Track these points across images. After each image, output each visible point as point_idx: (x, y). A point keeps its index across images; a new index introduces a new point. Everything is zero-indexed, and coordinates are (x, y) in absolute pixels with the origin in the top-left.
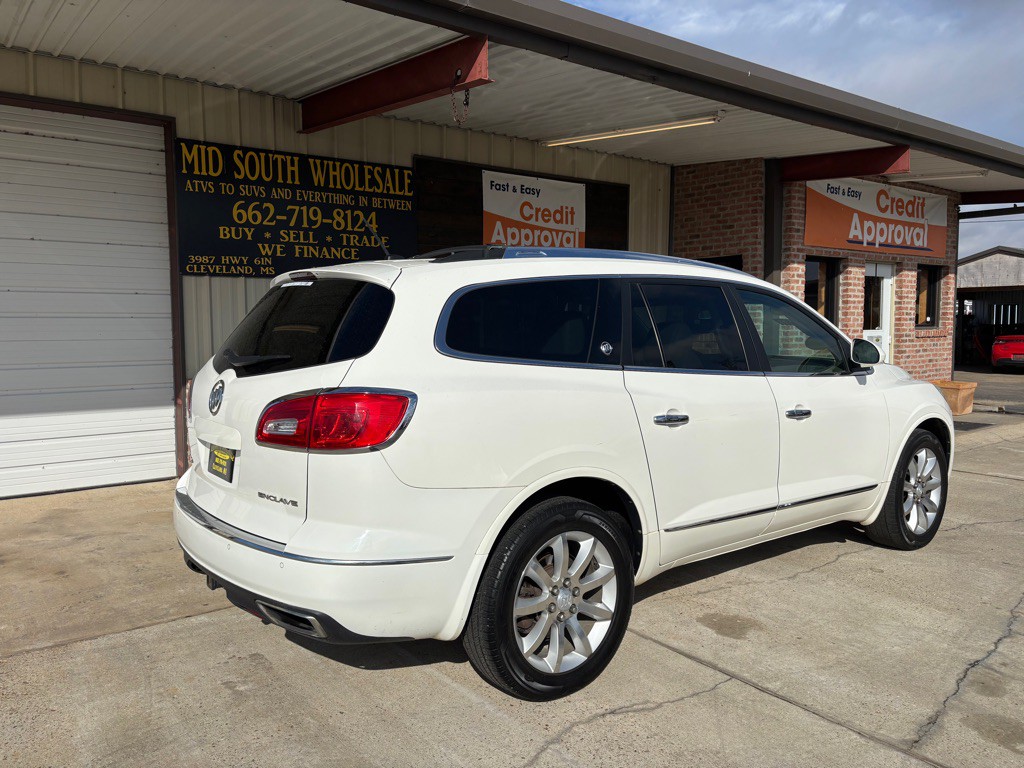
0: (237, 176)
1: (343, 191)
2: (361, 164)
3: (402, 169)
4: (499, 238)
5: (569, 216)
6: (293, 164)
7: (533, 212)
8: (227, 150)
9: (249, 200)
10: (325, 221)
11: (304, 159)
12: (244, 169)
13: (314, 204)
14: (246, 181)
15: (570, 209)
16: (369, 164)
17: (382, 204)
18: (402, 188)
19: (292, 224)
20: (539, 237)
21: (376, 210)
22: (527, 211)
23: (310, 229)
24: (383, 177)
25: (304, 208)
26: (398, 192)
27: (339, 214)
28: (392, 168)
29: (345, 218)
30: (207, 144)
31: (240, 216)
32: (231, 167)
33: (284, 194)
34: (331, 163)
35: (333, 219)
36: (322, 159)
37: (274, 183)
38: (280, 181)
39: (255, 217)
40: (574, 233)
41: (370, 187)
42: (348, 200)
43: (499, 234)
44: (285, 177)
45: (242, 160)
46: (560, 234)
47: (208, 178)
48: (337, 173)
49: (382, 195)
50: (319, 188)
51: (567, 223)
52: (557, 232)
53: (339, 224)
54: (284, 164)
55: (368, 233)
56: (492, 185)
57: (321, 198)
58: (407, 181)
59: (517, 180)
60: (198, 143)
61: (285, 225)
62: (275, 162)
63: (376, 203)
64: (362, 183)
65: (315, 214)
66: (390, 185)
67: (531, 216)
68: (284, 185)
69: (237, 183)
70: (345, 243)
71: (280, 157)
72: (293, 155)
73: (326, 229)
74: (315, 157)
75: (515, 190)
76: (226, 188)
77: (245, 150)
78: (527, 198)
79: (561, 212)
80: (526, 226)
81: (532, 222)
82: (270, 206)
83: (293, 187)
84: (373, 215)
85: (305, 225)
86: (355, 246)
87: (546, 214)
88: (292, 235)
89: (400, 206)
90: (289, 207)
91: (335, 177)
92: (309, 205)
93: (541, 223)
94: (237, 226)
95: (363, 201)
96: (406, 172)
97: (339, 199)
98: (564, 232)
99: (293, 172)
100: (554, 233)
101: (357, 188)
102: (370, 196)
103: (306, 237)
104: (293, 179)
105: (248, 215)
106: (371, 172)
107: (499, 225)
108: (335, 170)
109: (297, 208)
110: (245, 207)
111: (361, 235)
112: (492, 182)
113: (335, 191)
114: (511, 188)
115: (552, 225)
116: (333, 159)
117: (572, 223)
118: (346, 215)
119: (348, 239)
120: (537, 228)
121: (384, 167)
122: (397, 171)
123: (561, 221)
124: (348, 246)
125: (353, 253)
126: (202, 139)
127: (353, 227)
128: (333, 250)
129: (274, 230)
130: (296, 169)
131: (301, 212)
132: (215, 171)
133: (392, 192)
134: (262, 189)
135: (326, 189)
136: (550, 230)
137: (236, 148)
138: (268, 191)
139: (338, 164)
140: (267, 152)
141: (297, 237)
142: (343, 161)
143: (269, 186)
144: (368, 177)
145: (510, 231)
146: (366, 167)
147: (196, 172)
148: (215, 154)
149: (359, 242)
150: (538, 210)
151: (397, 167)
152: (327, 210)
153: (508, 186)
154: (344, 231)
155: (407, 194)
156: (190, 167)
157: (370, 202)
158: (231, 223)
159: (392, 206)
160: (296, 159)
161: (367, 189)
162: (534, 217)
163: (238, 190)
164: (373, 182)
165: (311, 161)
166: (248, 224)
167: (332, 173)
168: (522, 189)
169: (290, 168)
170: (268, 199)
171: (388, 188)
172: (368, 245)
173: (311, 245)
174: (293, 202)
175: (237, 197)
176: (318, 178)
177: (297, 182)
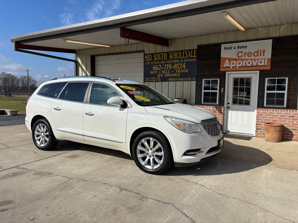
0: (154, 60)
1: (177, 59)
2: (182, 51)
3: (193, 50)
4: (227, 65)
5: (262, 53)
6: (165, 55)
7: (243, 54)
8: (152, 54)
9: (156, 65)
10: (172, 67)
11: (168, 53)
12: (155, 58)
13: (170, 63)
14: (156, 61)
15: (262, 50)
16: (184, 51)
17: (187, 60)
18: (193, 55)
19: (165, 69)
20: (246, 63)
21: (185, 62)
22: (240, 55)
23: (168, 70)
24: (188, 53)
25: (167, 65)
26: (192, 57)
27: (175, 65)
28: (190, 50)
29: (177, 66)
30: (149, 54)
31: (154, 69)
32: (153, 58)
33: (163, 62)
34: (174, 53)
35: (174, 66)
36: (172, 52)
37: (161, 60)
38: (163, 59)
39: (157, 68)
40: (265, 59)
41: (184, 57)
42: (178, 61)
43: (227, 64)
44: (164, 59)
45: (155, 56)
46: (257, 60)
47: (149, 61)
48: (176, 55)
49: (187, 58)
50: (171, 59)
51: (261, 55)
52: (255, 60)
53: (175, 68)
54: (164, 55)
55: (183, 69)
56: (225, 48)
57: (171, 62)
58: (195, 53)
59: (236, 45)
60: (148, 54)
61: (163, 69)
62: (162, 55)
63: (185, 60)
64: (182, 56)
65: (170, 66)
66: (190, 55)
67: (242, 56)
68: (164, 60)
69: (154, 61)
70: (177, 72)
71: (163, 54)
72: (165, 53)
73: (172, 69)
74: (170, 52)
75: (235, 48)
76: (152, 63)
77: (156, 54)
78: (240, 50)
79: (258, 52)
80: (239, 60)
81: (243, 58)
82: (160, 65)
83: (165, 60)
84: (184, 64)
85: (167, 69)
86: (179, 73)
87: (250, 54)
88: (164, 72)
89: (192, 60)
90: (164, 65)
91: (175, 56)
92: (168, 64)
93: (247, 57)
94: (154, 71)
95: (182, 60)
96: (195, 51)
97: (176, 61)
98: (258, 59)
99: (165, 57)
100: (253, 61)
101: (181, 58)
102: (183, 59)
103: (168, 72)
104: (165, 59)
105: (156, 68)
106: (184, 53)
107: (227, 61)
108: (175, 54)
109: (166, 65)
110: (155, 67)
111: (181, 70)
112: (225, 47)
113: (175, 59)
114: (233, 48)
115: (252, 57)
116: (175, 52)
117: (264, 55)
118: (177, 65)
119: (178, 71)
120: (245, 60)
121: (188, 51)
122: (192, 51)
123: (258, 55)
124: (178, 73)
125: (179, 74)
126: (148, 53)
127: (179, 68)
128: (174, 74)
129: (161, 71)
130: (166, 56)
131: (167, 66)
132: (150, 60)
133: (190, 57)
134: (159, 62)
135: (173, 59)
136: (251, 60)
137: (154, 54)
138: (160, 62)
139: (176, 52)
140: (160, 53)
141: (166, 72)
142: (177, 51)
143: (160, 61)
144: (183, 54)
145: (232, 62)
146: (183, 52)
147: (147, 61)
148: (150, 56)
149: (180, 71)
150: (245, 53)
151: (192, 50)
152: (173, 64)
153: (232, 47)
154: (177, 69)
155: (195, 56)
156: (146, 60)
157: (184, 61)
158: (153, 70)
159: (190, 61)
160: (166, 53)
161: (183, 57)
162: (244, 56)
163: (154, 63)
164: (185, 55)
165: (170, 53)
166: (156, 70)
167: (174, 55)
168: (238, 47)
169: (165, 56)
170: (160, 64)
171: (189, 56)
172: (183, 72)
173: (169, 73)
174: (165, 64)
175: (154, 64)
176: (171, 57)
177: (166, 59)
